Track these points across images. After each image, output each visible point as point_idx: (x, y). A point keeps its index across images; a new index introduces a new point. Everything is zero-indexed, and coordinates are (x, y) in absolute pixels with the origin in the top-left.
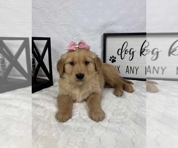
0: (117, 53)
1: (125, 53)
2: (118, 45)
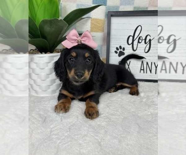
0: (126, 41)
1: (139, 42)
2: (128, 30)
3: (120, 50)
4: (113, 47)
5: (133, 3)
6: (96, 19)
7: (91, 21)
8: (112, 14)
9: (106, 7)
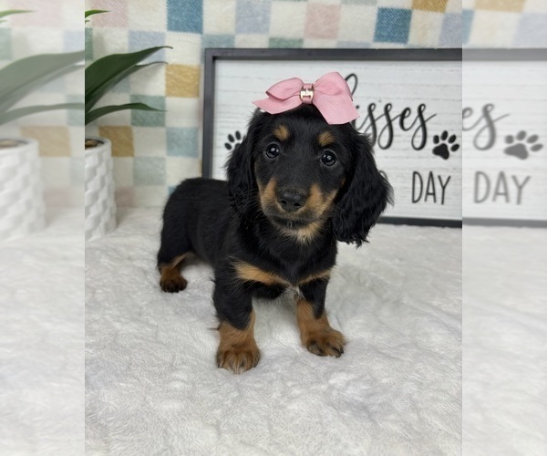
2: (255, 93)
3: (236, 141)
4: (221, 134)
5: (267, 29)
6: (179, 66)
7: (167, 70)
8: (216, 55)
9: (202, 38)
